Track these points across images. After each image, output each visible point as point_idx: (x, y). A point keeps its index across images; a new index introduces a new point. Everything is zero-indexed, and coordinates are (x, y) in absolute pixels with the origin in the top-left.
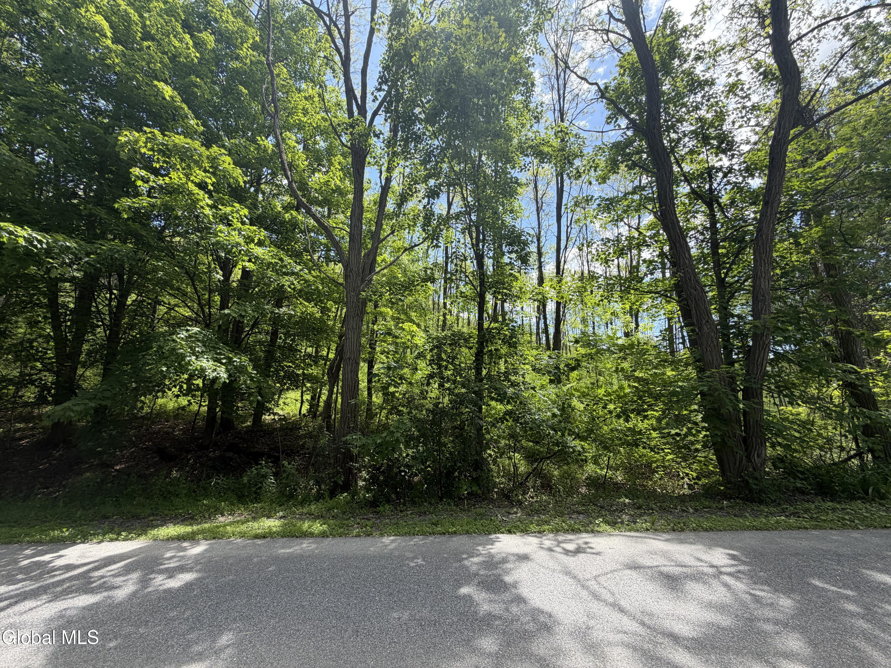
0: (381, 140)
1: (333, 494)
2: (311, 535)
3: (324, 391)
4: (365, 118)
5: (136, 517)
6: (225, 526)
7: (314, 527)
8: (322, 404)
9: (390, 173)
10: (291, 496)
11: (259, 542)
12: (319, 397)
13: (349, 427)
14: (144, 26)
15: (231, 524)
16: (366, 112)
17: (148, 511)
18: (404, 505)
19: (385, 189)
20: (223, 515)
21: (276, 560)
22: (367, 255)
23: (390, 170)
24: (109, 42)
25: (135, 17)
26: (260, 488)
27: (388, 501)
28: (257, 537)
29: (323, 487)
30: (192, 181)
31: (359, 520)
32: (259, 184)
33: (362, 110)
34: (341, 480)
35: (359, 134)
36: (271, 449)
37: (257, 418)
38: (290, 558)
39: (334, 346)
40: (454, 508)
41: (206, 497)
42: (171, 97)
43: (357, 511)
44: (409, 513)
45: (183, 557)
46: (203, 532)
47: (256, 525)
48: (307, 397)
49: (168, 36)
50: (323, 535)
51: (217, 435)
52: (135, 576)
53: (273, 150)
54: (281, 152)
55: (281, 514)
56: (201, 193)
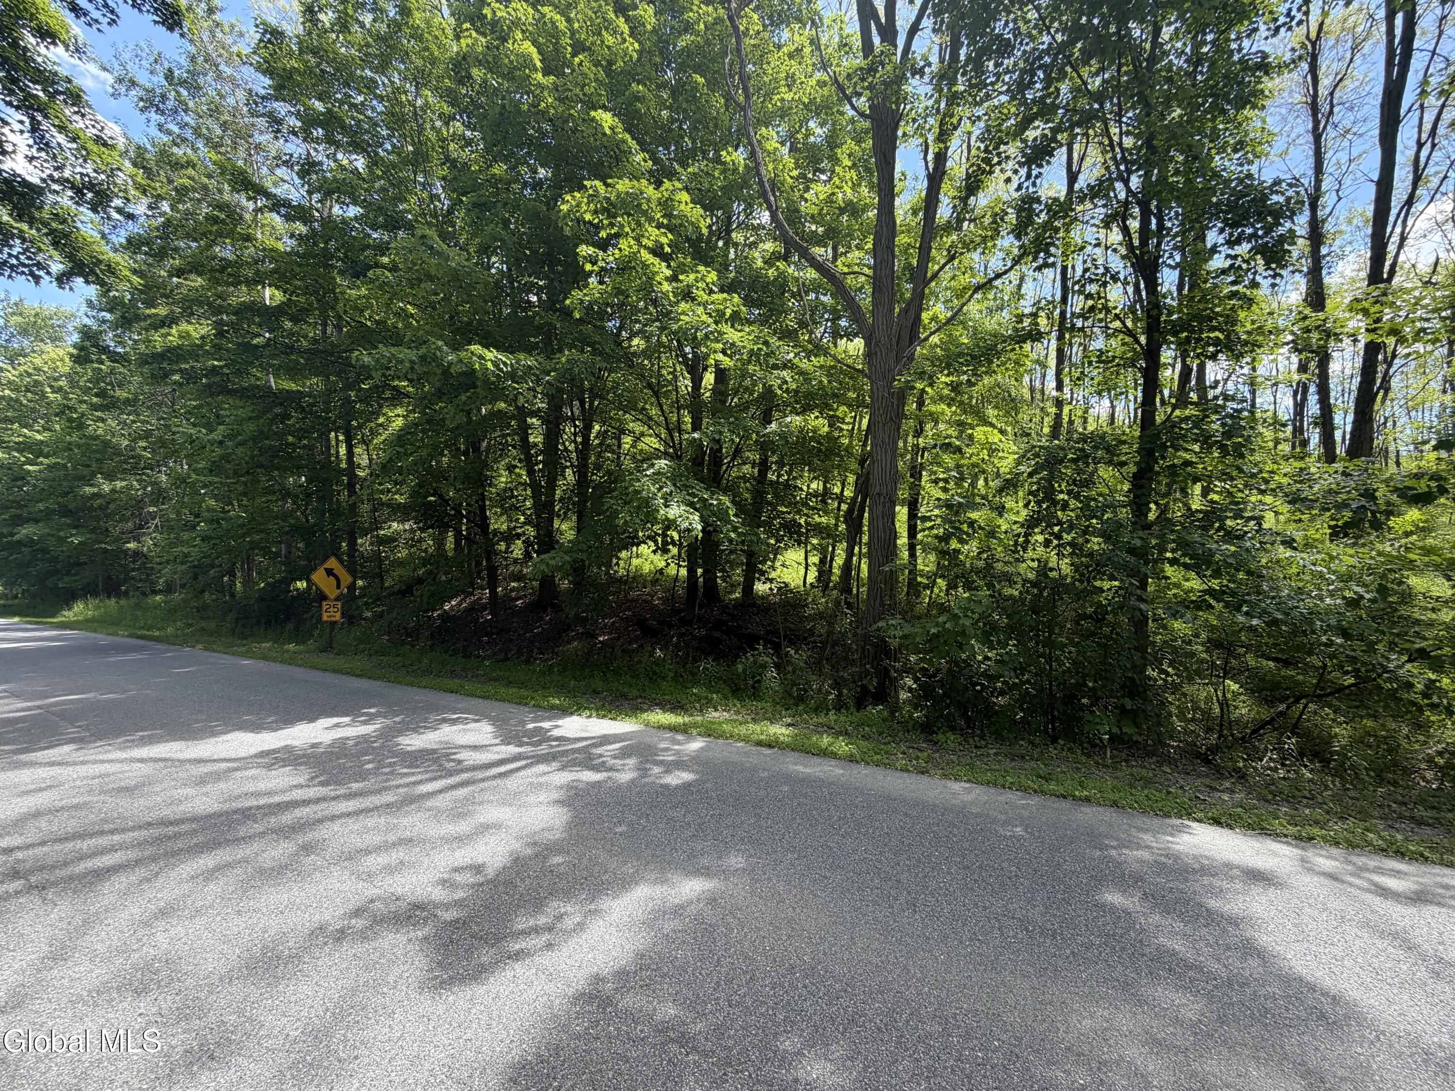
0: (927, 79)
1: (860, 705)
2: (834, 756)
3: (838, 552)
4: (896, 46)
5: (624, 697)
6: (720, 723)
7: (837, 745)
8: (836, 571)
9: (944, 142)
10: (801, 699)
11: (766, 751)
12: (832, 560)
13: (883, 605)
14: (573, 33)
15: (727, 721)
16: (895, 33)
17: (635, 693)
18: (982, 737)
19: (936, 177)
20: (716, 710)
21: (788, 778)
22: (905, 312)
23: (943, 136)
24: (539, 76)
25: (562, 25)
26: (759, 681)
27: (953, 729)
28: (759, 743)
29: (845, 691)
30: (645, 247)
31: (903, 748)
32: (729, 232)
33: (889, 32)
34: (873, 684)
35: (884, 83)
36: (768, 632)
37: (748, 588)
38: (804, 781)
39: (851, 479)
40: (1084, 759)
41: (695, 683)
42: (612, 128)
43: (900, 735)
44: (992, 752)
45: (678, 752)
46: (695, 725)
47: (757, 728)
48: (814, 559)
49: (600, 34)
50: (851, 759)
51: (701, 608)
52: (631, 762)
53: (746, 166)
54: (757, 164)
55: (789, 720)
56: (657, 261)
